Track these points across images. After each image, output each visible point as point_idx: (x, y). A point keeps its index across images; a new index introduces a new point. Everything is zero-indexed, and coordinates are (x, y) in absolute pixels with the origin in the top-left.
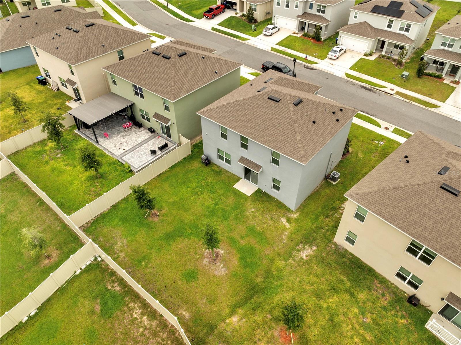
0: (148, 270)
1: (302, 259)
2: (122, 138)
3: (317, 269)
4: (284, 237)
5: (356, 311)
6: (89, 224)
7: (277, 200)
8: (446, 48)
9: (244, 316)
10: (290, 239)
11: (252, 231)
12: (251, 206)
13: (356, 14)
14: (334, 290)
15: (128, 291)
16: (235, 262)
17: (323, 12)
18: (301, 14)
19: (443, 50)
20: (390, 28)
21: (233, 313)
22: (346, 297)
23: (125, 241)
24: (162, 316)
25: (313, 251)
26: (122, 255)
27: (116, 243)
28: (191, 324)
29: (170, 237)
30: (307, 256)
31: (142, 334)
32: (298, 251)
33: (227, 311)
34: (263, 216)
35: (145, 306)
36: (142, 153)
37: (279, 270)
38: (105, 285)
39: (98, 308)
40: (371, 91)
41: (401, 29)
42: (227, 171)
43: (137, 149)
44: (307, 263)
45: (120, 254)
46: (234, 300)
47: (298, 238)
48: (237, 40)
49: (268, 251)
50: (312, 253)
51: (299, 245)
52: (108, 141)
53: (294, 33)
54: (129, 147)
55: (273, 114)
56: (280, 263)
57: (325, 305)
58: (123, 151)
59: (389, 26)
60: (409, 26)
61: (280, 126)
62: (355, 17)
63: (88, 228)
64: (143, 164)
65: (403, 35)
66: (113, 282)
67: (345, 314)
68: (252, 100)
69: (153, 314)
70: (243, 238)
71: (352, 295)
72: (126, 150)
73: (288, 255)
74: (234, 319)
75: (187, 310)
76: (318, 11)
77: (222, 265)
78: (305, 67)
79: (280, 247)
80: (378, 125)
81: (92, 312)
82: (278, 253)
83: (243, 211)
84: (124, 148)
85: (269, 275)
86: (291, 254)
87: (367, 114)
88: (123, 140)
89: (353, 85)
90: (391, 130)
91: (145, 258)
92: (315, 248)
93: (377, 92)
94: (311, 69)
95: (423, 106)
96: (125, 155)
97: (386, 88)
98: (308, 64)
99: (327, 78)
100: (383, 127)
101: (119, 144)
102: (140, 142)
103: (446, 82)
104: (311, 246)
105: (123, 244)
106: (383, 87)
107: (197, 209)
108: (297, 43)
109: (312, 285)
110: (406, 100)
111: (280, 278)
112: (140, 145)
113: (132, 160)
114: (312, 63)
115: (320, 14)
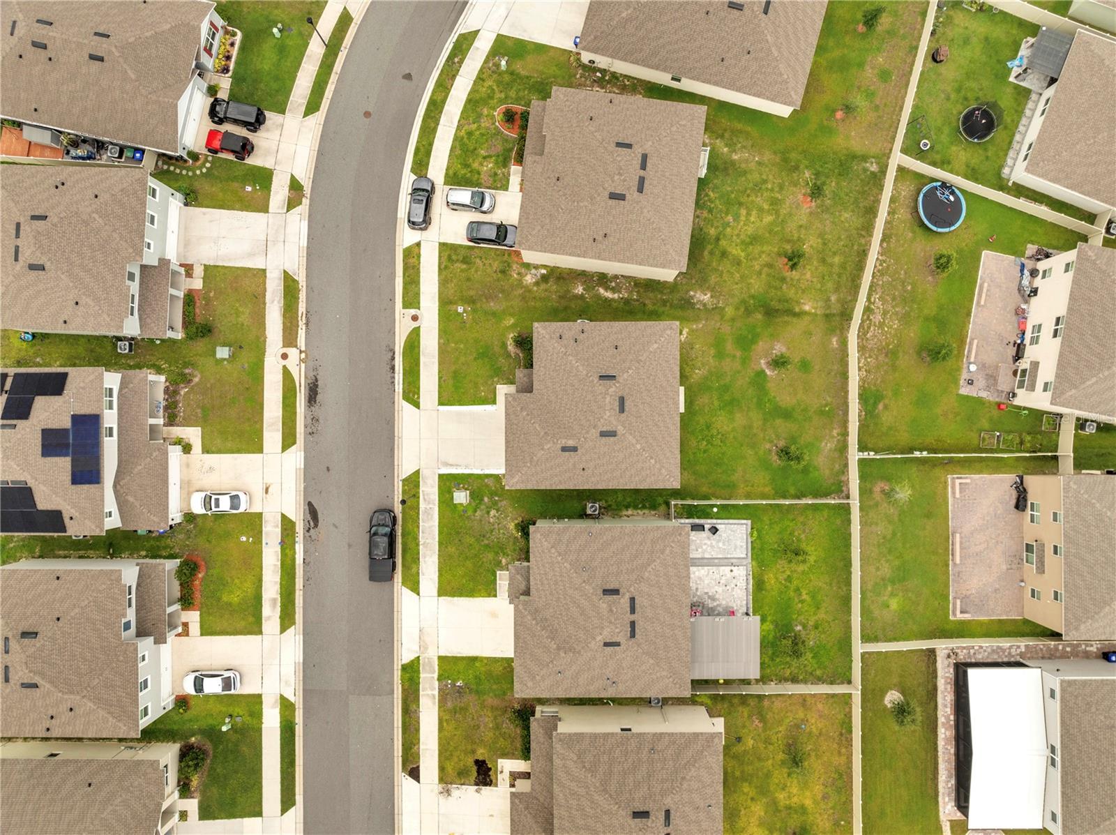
0: (828, 399)
1: (712, 297)
2: (717, 596)
3: (713, 279)
4: (701, 326)
5: (729, 229)
6: (833, 496)
8: (136, 304)
9: (798, 303)
10: (697, 319)
11: (720, 355)
12: (694, 376)
14: (724, 254)
16: (761, 345)
21: (806, 313)
22: (723, 243)
23: (823, 444)
25: (696, 292)
26: (835, 432)
27: (830, 450)
28: (838, 332)
29: (787, 414)
30: (706, 295)
31: (870, 357)
32: (705, 305)
33: (807, 318)
34: (697, 358)
36: (721, 545)
37: (737, 309)
39: (881, 406)
40: (315, 384)
43: (721, 556)
44: (712, 290)
45: (836, 435)
46: (795, 320)
47: (689, 313)
49: (726, 329)
50: (699, 292)
51: (699, 309)
52: (734, 605)
54: (724, 571)
56: (730, 311)
57: (743, 254)
58: (735, 569)
62: (109, 515)
63: (837, 493)
67: (738, 235)
70: (734, 356)
71: (718, 239)
72: (729, 568)
73: (716, 310)
74: (807, 308)
75: (831, 342)
76: (130, 604)
78: (316, 526)
79: (713, 322)
80: (416, 333)
81: (886, 407)
82: (722, 319)
83: (706, 378)
84: (729, 575)
85: (748, 312)
86: (713, 309)
87: (393, 358)
88: (720, 590)
89: (315, 420)
90: (413, 312)
91: (821, 413)
92: (692, 293)
93: (311, 374)
94: (313, 513)
95: (302, 296)
96: (739, 558)
97: (284, 367)
98: (300, 529)
99: (328, 469)
100: (415, 324)
101: (728, 587)
102: (706, 568)
103: (197, 284)
104: (692, 297)
105: (826, 443)
106: (286, 373)
107: (740, 419)
108: (234, 597)
109: (732, 274)
110: (302, 324)
111: (743, 302)
112: (712, 561)
113: (739, 543)
114: (287, 526)
115: (134, 596)
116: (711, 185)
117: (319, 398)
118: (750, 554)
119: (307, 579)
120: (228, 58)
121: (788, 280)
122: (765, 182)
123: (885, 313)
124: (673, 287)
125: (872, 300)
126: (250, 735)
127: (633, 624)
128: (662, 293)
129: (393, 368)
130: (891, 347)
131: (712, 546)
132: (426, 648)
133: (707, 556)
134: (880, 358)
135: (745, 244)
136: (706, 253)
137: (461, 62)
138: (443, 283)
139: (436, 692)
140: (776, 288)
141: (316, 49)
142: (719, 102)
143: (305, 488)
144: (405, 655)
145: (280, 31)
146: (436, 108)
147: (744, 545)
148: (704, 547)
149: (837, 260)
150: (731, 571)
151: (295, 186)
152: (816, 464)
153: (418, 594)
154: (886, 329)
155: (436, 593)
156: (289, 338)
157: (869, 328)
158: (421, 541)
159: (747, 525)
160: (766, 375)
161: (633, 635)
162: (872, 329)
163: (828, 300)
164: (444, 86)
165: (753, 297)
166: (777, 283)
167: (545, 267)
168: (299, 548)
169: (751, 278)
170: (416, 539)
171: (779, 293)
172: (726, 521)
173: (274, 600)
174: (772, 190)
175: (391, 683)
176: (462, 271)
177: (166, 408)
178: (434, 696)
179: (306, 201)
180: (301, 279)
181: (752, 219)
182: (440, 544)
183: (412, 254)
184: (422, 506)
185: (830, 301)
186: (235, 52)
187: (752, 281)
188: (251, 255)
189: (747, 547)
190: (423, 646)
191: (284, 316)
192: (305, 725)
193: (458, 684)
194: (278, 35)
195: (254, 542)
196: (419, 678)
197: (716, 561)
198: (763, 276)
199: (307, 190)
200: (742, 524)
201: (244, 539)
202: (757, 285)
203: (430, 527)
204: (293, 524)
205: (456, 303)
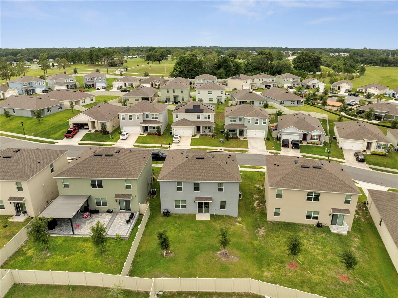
1: (263, 235)
2: (91, 224)
3: (273, 235)
4: (245, 231)
5: (306, 241)
7: (225, 216)
8: (233, 123)
9: (268, 270)
10: (249, 230)
12: (216, 224)
13: (177, 115)
16: (237, 252)
17: (157, 118)
18: (142, 122)
19: (232, 124)
20: (199, 119)
21: (262, 272)
25: (264, 229)
29: (191, 259)
30: (264, 233)
32: (258, 233)
33: (258, 272)
34: (226, 226)
35: (220, 295)
36: (119, 226)
37: (259, 245)
41: (206, 118)
42: (184, 214)
43: (112, 225)
44: (267, 235)
46: (256, 267)
47: (251, 228)
48: (105, 146)
49: (245, 240)
51: (254, 231)
52: (81, 230)
53: (141, 134)
55: (205, 165)
56: (256, 242)
59: (199, 118)
60: (209, 116)
61: (214, 169)
62: (177, 117)
64: (128, 231)
65: (208, 121)
68: (187, 163)
69: (229, 295)
73: (256, 237)
74: (266, 273)
76: (153, 118)
77: (233, 257)
79: (248, 236)
82: (251, 239)
83: (215, 228)
85: (257, 249)
95: (241, 153)
96: (107, 232)
97: (217, 149)
98: (165, 149)
103: (241, 139)
104: (261, 228)
107: (190, 239)
108: (148, 140)
110: (232, 152)
111: (263, 247)
113: (116, 232)
115: (155, 119)
118: (107, 236)
119: (148, 149)
120: (313, 144)
121: (283, 265)
124: (264, 221)
126: (106, 140)
127: (100, 155)
128: (261, 219)
131: (119, 223)
133: (115, 221)
136: (288, 232)
138: (251, 172)
141: (326, 158)
142: (385, 248)
145: (328, 152)
147: (115, 234)
148: (120, 220)
151: (277, 153)
156: (226, 150)
160: (217, 251)
161: (96, 155)
171: (272, 261)
172: (131, 228)
173: (144, 145)
176: (257, 174)
177: (205, 134)
179: (273, 155)
180: (246, 153)
188: (252, 147)
189: (112, 236)
191: (234, 150)
194: (326, 151)
200: (127, 234)
201: (165, 143)
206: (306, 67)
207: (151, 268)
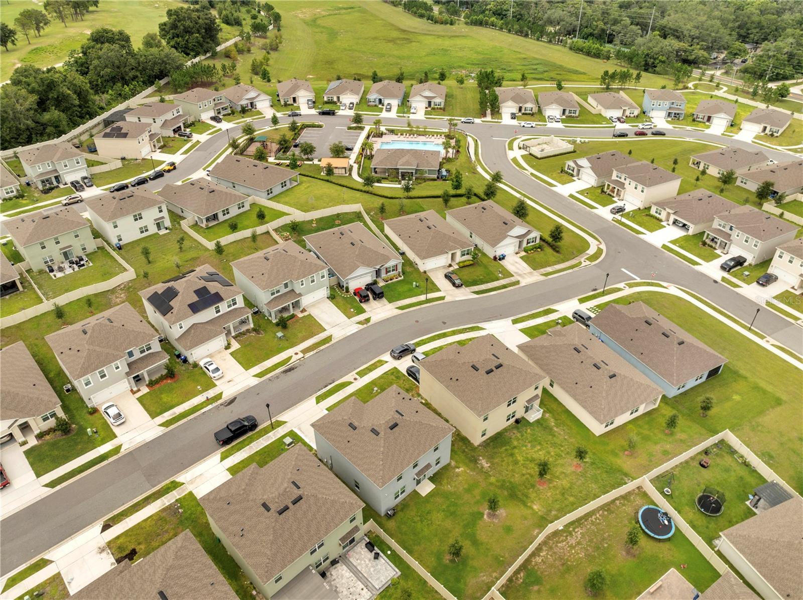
0: (507, 555)
1: (489, 467)
2: (340, 595)
3: (496, 460)
4: (471, 473)
5: (524, 448)
7: (440, 469)
8: (276, 295)
9: (532, 502)
10: (473, 470)
11: (468, 491)
12: (445, 487)
13: (180, 324)
14: (512, 455)
15: (524, 566)
18: (127, 371)
20: (220, 312)
21: (531, 508)
22: (516, 451)
23: (482, 574)
24: (539, 544)
25: (483, 459)
26: (494, 575)
27: (483, 581)
29: (475, 543)
30: (487, 464)
31: (551, 556)
32: (482, 467)
33: (529, 511)
34: (455, 481)
35: (533, 555)
36: (372, 569)
37: (497, 481)
38: (520, 585)
39: (536, 588)
40: (293, 369)
41: (229, 306)
42: (405, 499)
43: (365, 575)
44: (492, 464)
45: (494, 576)
46: (522, 507)
47: (472, 465)
49: (483, 485)
50: (485, 460)
51: (478, 467)
53: (134, 392)
54: (359, 585)
56: (493, 479)
58: (365, 590)
59: (218, 312)
60: (234, 300)
62: (181, 328)
64: (390, 566)
65: (236, 309)
66: (517, 579)
69: (539, 549)
71: (515, 447)
72: (363, 587)
73: (487, 475)
74: (535, 507)
75: (533, 530)
76: (142, 352)
78: (226, 406)
79: (479, 477)
80: (350, 383)
81: (539, 591)
82: (485, 479)
83: (451, 493)
84: (359, 590)
85: (502, 487)
86: (485, 472)
87: (331, 384)
88: (345, 593)
89: (278, 377)
90: (357, 377)
91: (496, 558)
92: (481, 458)
93: (296, 365)
94: (232, 401)
95: (327, 345)
96: (373, 586)
97: (292, 356)
98: (220, 402)
99: (258, 394)
100: (353, 381)
101: (351, 596)
102: (352, 574)
103: (301, 315)
104: (479, 460)
105: (484, 576)
106: (290, 358)
107: (448, 524)
108: (165, 398)
109: (509, 465)
110: (315, 351)
111: (504, 481)
112: (359, 573)
113: (382, 578)
114: (219, 396)
115: (147, 353)
116: (532, 428)
117: (289, 373)
118: (381, 590)
119: (195, 418)
120: (391, 280)
121: (536, 488)
122: (562, 446)
123: (579, 543)
124: (474, 449)
125: (576, 530)
126: (91, 444)
127: (286, 508)
128: (467, 447)
129: (326, 386)
130: (569, 563)
131: (367, 566)
132: (192, 483)
133: (359, 568)
134: (557, 562)
135: (527, 460)
136: (504, 448)
137: (468, 332)
138: (380, 378)
139: (167, 504)
140: (526, 487)
141: (422, 298)
143: (242, 392)
144: (180, 478)
145: (416, 286)
146: (444, 335)
147: (384, 582)
148: (363, 562)
149: (571, 499)
150: (362, 589)
151: (368, 320)
152: (468, 581)
153: (221, 461)
154: (573, 551)
155: (227, 467)
156: (304, 351)
157: (563, 541)
158: (252, 445)
159: (397, 573)
160: (483, 516)
161: (281, 513)
162: (564, 543)
163: (550, 511)
164: (454, 333)
165: (511, 482)
166: (529, 486)
167: (426, 400)
168: (210, 407)
169: (517, 474)
170: (251, 442)
171: (526, 491)
172: (388, 561)
173: (175, 413)
174: (562, 451)
175: (159, 483)
176: (392, 379)
177: (240, 333)
178: (165, 504)
179: (365, 326)
180: (333, 341)
181: (540, 453)
182: (257, 452)
183: (381, 363)
184: (270, 434)
185: (551, 512)
186: (395, 280)
187: (516, 476)
188: (328, 323)
189: (384, 585)
190: (192, 482)
191: (313, 345)
192: (109, 464)
193: (180, 510)
194: (414, 286)
195: (200, 391)
196: (172, 491)
197: (360, 575)
198: (525, 477)
199: (369, 324)
200: (395, 570)
201: (199, 387)
202: (517, 479)
203: (262, 443)
204: (221, 398)
205: (376, 386)
206: (196, 44)
207: (462, 581)
